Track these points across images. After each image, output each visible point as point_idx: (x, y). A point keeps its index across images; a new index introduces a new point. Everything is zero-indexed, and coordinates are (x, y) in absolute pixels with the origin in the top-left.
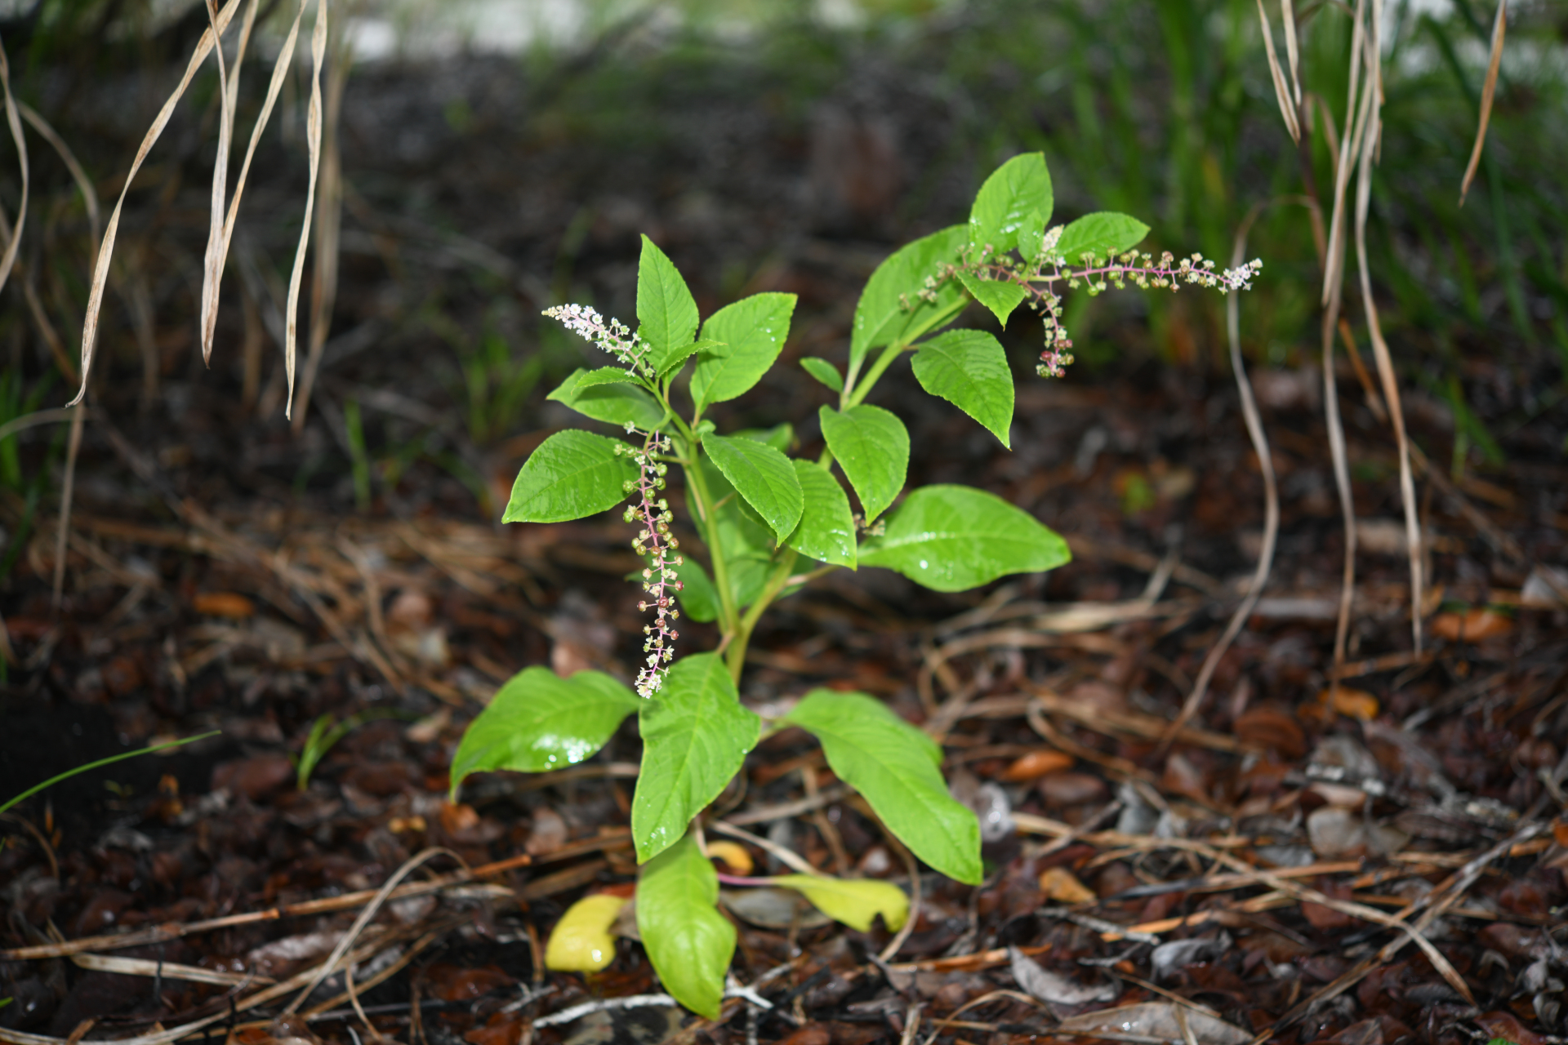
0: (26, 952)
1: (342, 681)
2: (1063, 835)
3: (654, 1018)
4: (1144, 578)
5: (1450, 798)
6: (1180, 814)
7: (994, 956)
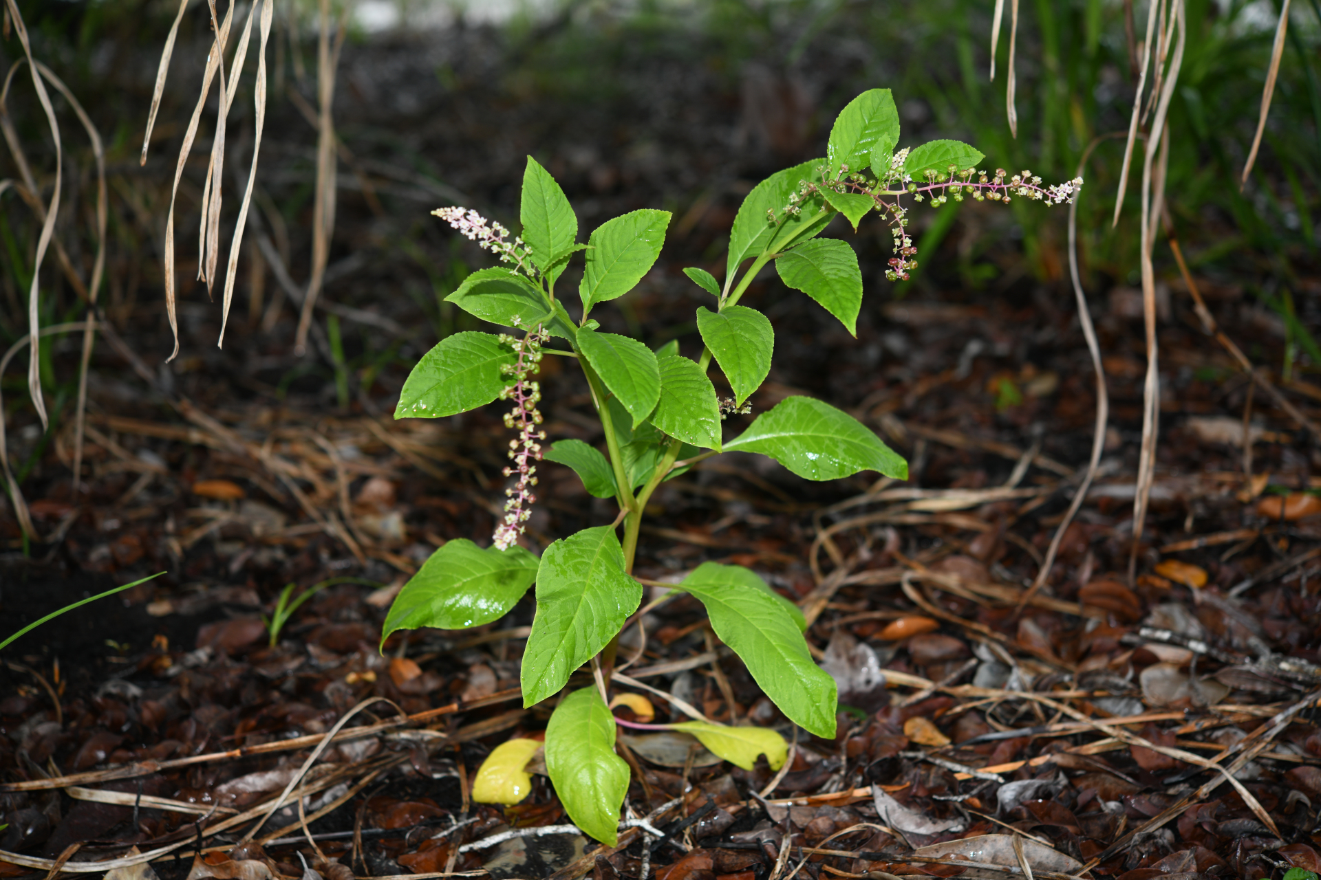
0: (25, 785)
1: (314, 555)
2: (926, 687)
3: (562, 845)
4: (1011, 465)
5: (1266, 657)
6: (1029, 669)
7: (860, 793)
